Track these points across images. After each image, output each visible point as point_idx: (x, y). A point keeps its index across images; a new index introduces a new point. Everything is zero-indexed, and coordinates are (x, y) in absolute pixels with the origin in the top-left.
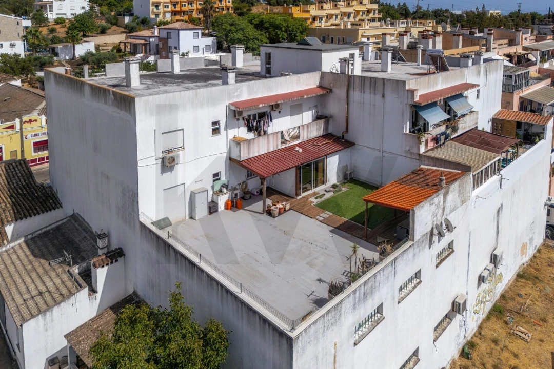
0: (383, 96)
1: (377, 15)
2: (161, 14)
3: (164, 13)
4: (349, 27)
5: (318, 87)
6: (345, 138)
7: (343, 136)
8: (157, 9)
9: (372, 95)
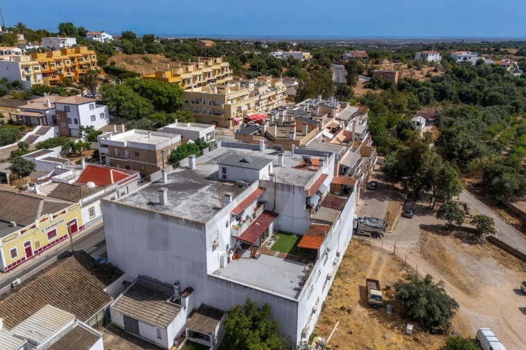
1: (229, 72)
2: (32, 76)
3: (35, 75)
4: (216, 91)
5: (259, 188)
7: (273, 211)
8: (28, 72)
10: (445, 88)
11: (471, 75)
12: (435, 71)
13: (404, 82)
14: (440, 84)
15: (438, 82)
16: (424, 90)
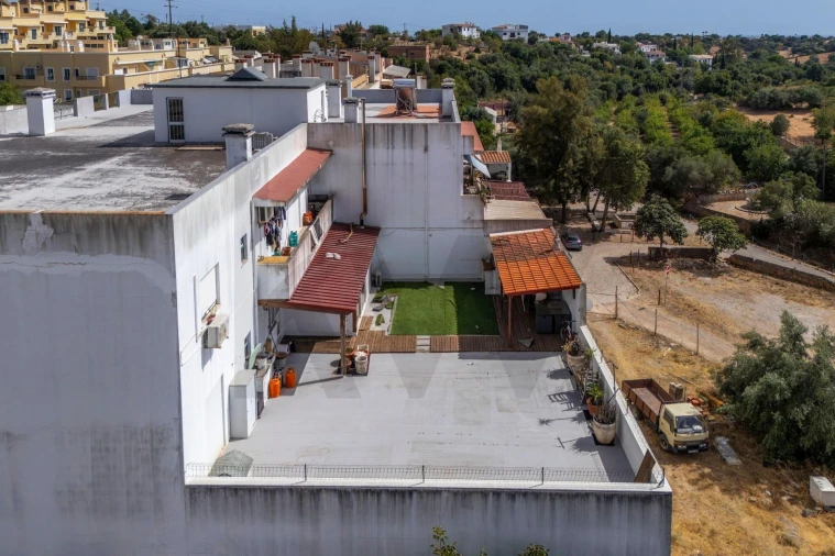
0: (426, 149)
1: (106, 31)
4: (82, 50)
5: (309, 148)
6: (365, 223)
7: (362, 221)
9: (408, 151)
10: (501, 72)
11: (530, 54)
12: (477, 51)
13: (441, 62)
14: (493, 66)
15: (490, 62)
16: (474, 73)
